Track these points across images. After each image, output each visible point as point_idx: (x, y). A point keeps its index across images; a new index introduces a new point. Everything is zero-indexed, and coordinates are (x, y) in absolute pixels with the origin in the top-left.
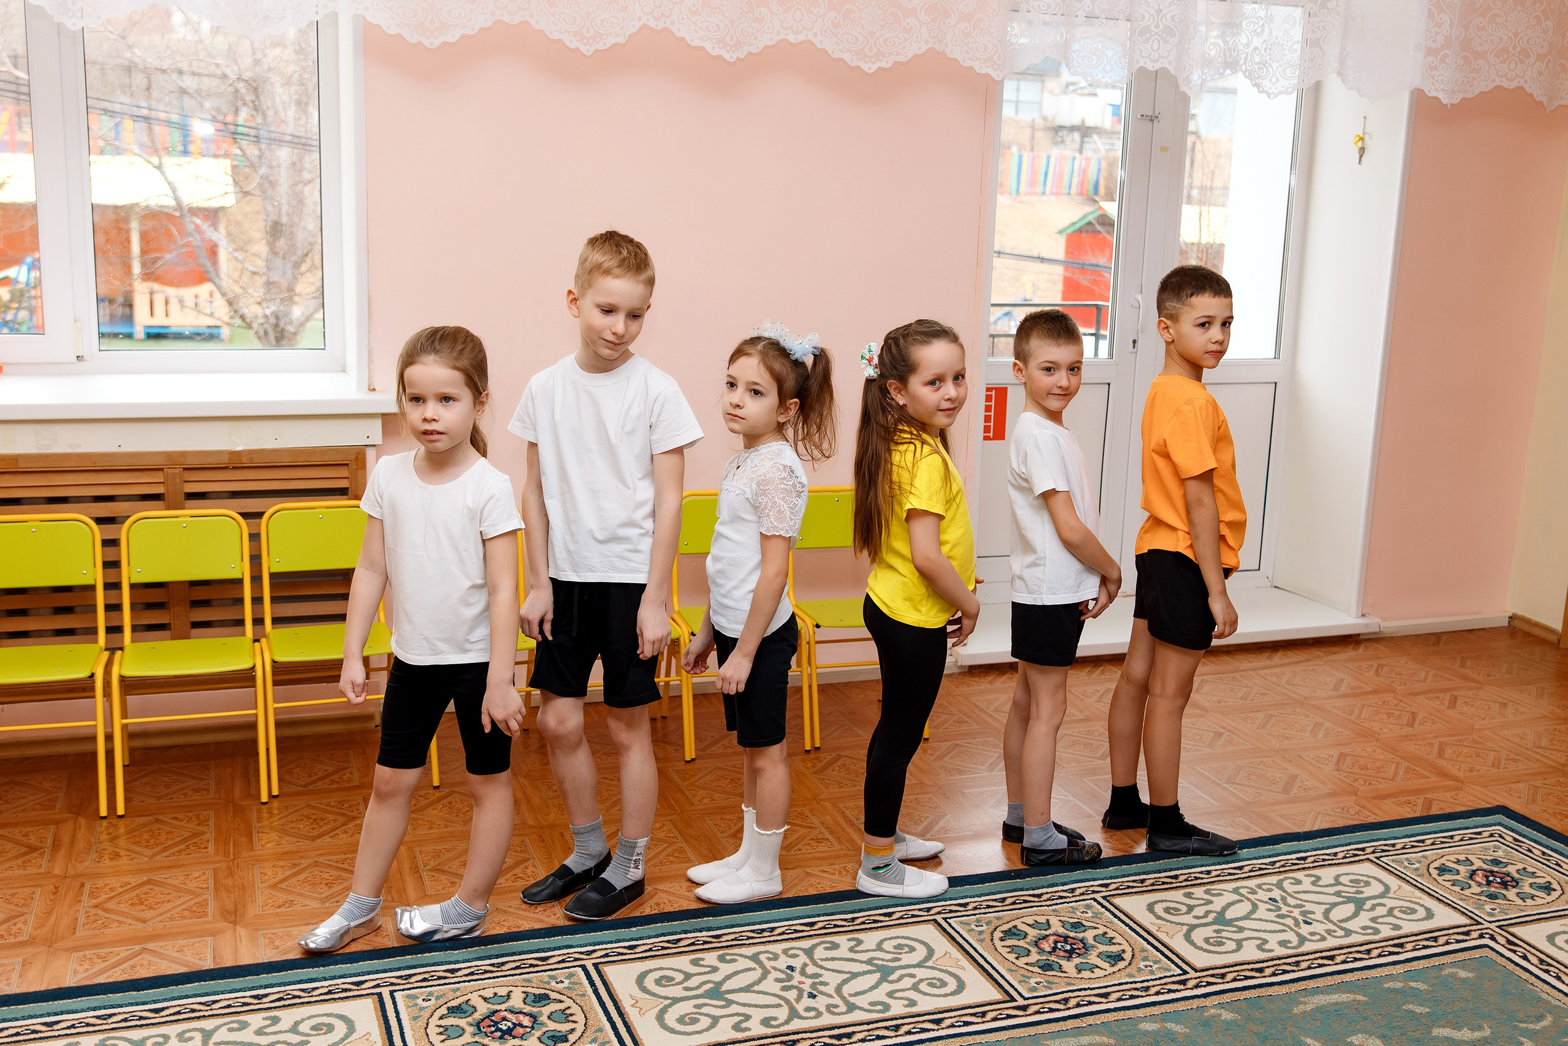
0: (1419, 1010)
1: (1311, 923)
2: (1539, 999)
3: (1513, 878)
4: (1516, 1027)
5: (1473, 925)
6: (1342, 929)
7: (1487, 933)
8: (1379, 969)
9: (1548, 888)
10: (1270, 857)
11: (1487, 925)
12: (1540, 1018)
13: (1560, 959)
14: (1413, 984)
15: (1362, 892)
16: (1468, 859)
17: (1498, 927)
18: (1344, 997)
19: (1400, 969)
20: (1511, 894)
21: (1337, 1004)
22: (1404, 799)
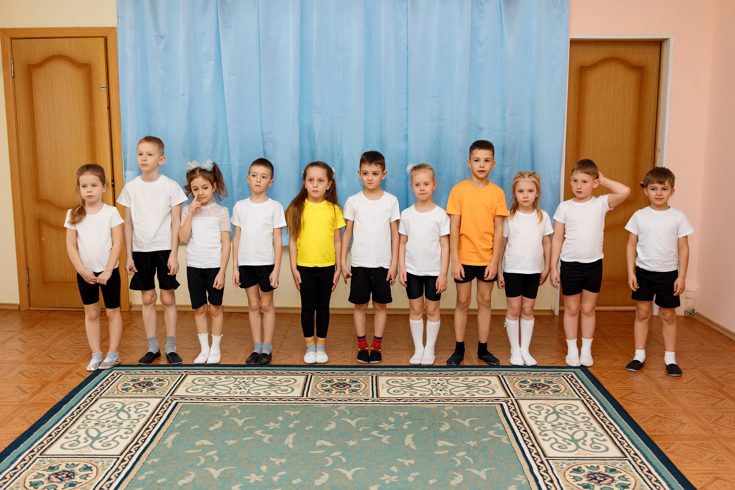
0: (196, 427)
1: (122, 424)
2: (216, 408)
3: (147, 382)
4: (224, 417)
5: (163, 399)
6: (134, 420)
7: (171, 399)
8: (166, 424)
9: (160, 380)
10: (67, 413)
11: (167, 397)
12: (225, 412)
13: (200, 395)
14: (182, 422)
15: (117, 408)
16: (126, 384)
17: (170, 396)
18: (172, 437)
19: (170, 421)
20: (155, 386)
21: (175, 439)
22: (69, 376)
